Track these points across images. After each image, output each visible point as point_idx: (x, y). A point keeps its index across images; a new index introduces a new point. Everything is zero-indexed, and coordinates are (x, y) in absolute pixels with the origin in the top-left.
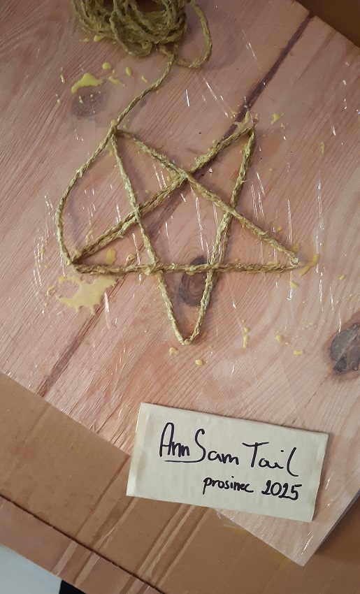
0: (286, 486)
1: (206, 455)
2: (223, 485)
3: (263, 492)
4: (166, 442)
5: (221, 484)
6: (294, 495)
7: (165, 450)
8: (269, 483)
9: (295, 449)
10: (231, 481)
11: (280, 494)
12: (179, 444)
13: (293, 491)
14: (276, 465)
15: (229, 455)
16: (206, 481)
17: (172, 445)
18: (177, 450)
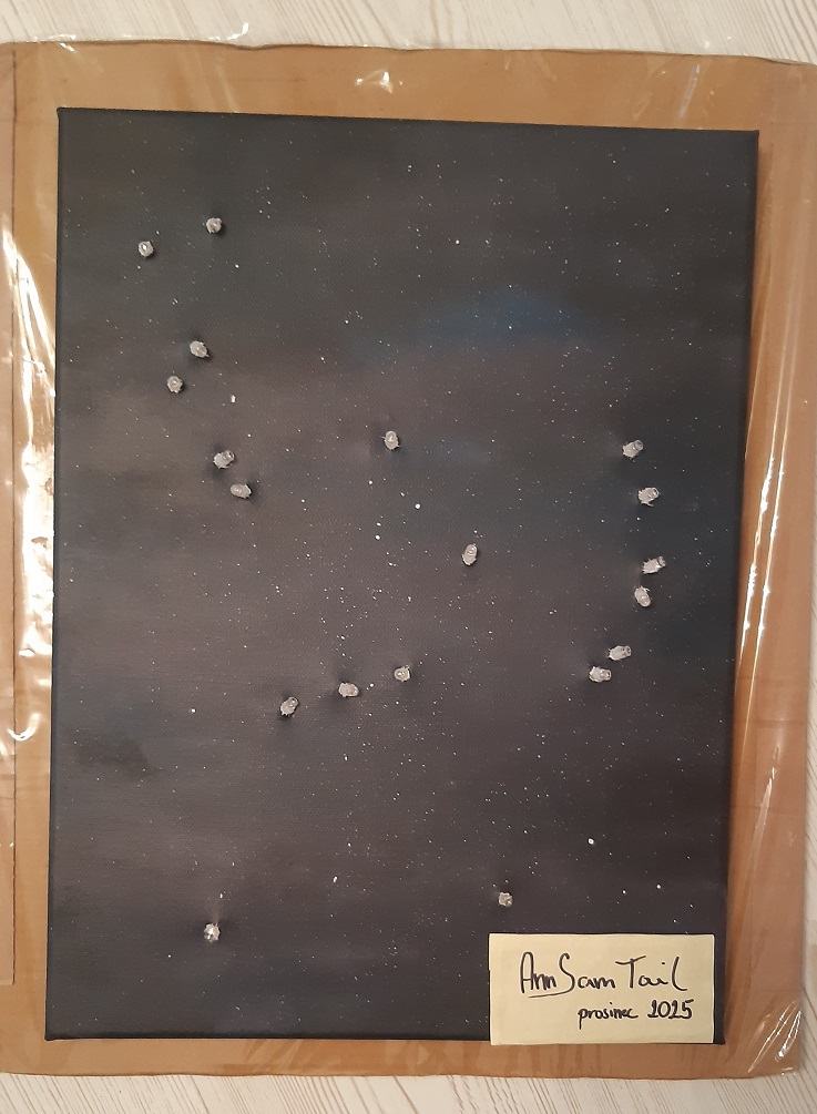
0: (675, 1003)
1: (576, 983)
2: (602, 1015)
3: (649, 1016)
4: (527, 975)
5: (599, 1014)
6: (686, 1014)
7: (527, 984)
8: (654, 1004)
9: (678, 958)
10: (610, 1009)
11: (671, 1014)
12: (542, 976)
13: (684, 1009)
14: (660, 981)
15: (603, 979)
16: (580, 1013)
17: (534, 978)
18: (541, 981)
